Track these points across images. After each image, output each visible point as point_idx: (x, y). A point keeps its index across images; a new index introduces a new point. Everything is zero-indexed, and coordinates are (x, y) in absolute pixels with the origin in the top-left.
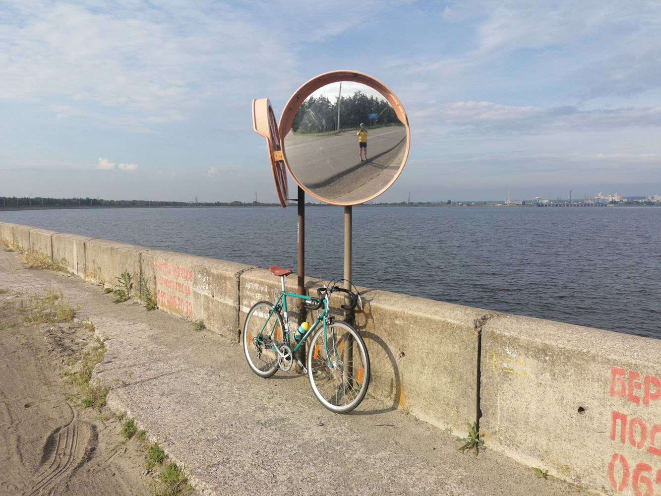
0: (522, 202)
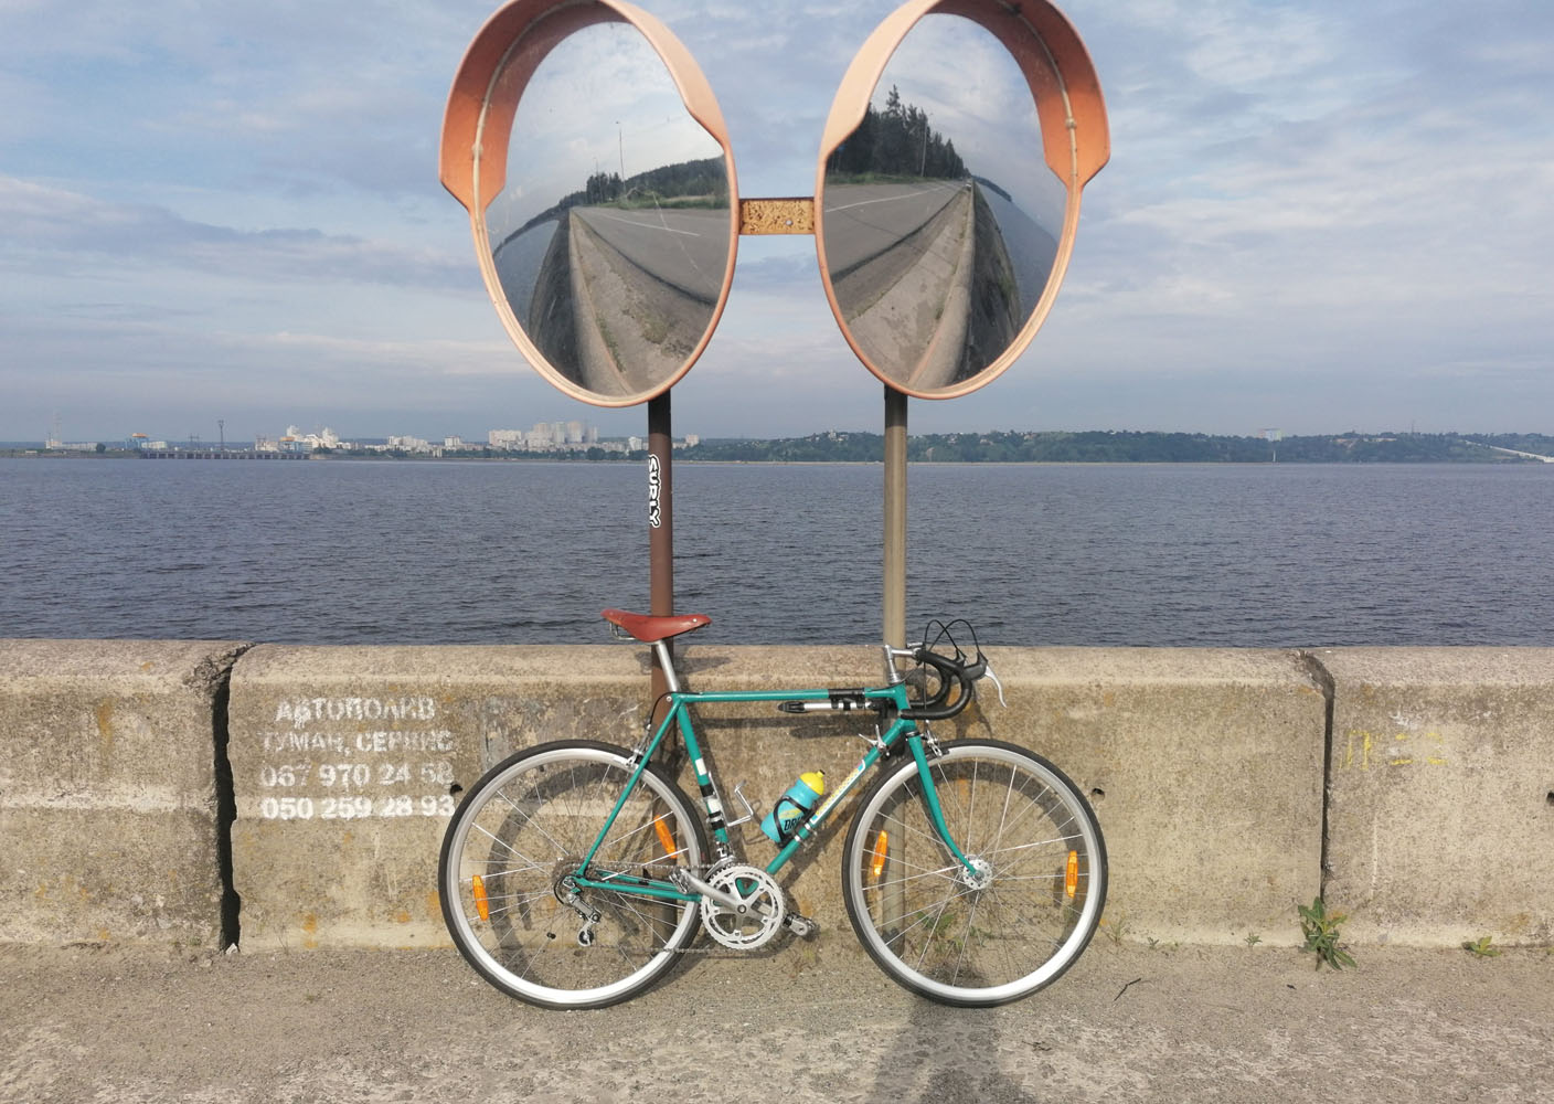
0: (95, 445)
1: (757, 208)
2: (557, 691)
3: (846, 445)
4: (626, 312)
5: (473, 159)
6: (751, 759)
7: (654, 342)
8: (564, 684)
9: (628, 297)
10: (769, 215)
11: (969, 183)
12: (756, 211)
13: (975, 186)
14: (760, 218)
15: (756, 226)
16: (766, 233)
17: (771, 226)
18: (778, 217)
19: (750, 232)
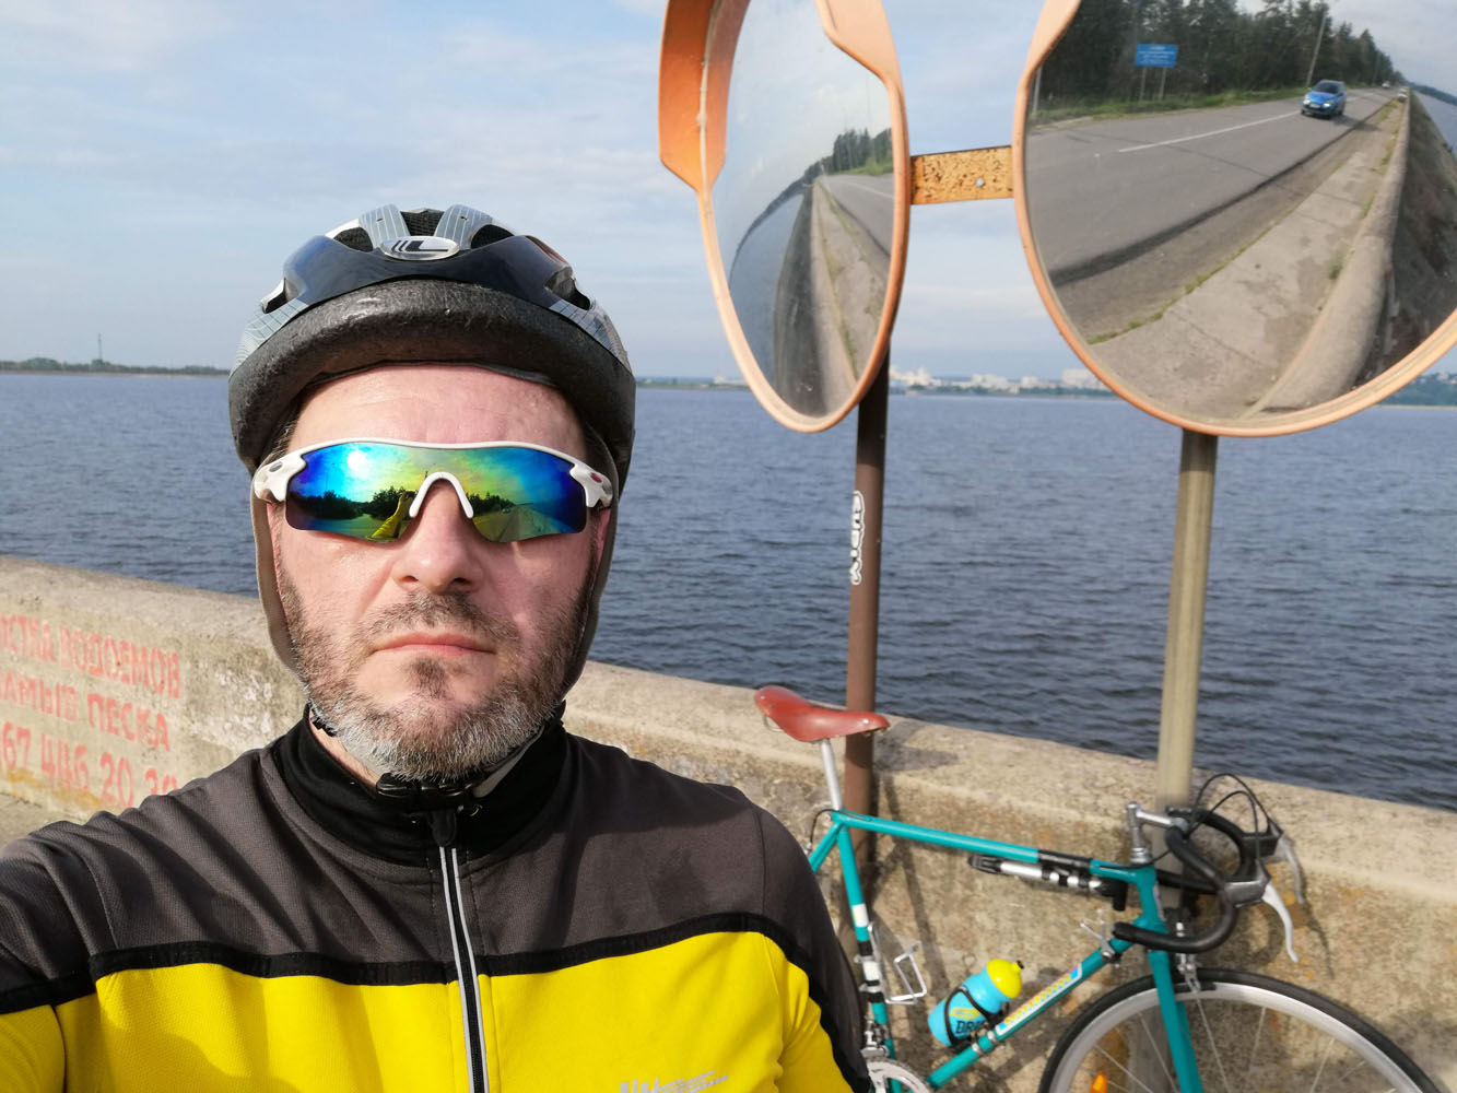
1: (935, 165)
2: (747, 762)
5: (699, 131)
6: (966, 900)
8: (755, 757)
10: (951, 174)
11: (1402, 92)
12: (934, 169)
13: (1412, 97)
14: (940, 179)
15: (933, 192)
16: (947, 201)
17: (954, 190)
18: (965, 176)
19: (924, 200)
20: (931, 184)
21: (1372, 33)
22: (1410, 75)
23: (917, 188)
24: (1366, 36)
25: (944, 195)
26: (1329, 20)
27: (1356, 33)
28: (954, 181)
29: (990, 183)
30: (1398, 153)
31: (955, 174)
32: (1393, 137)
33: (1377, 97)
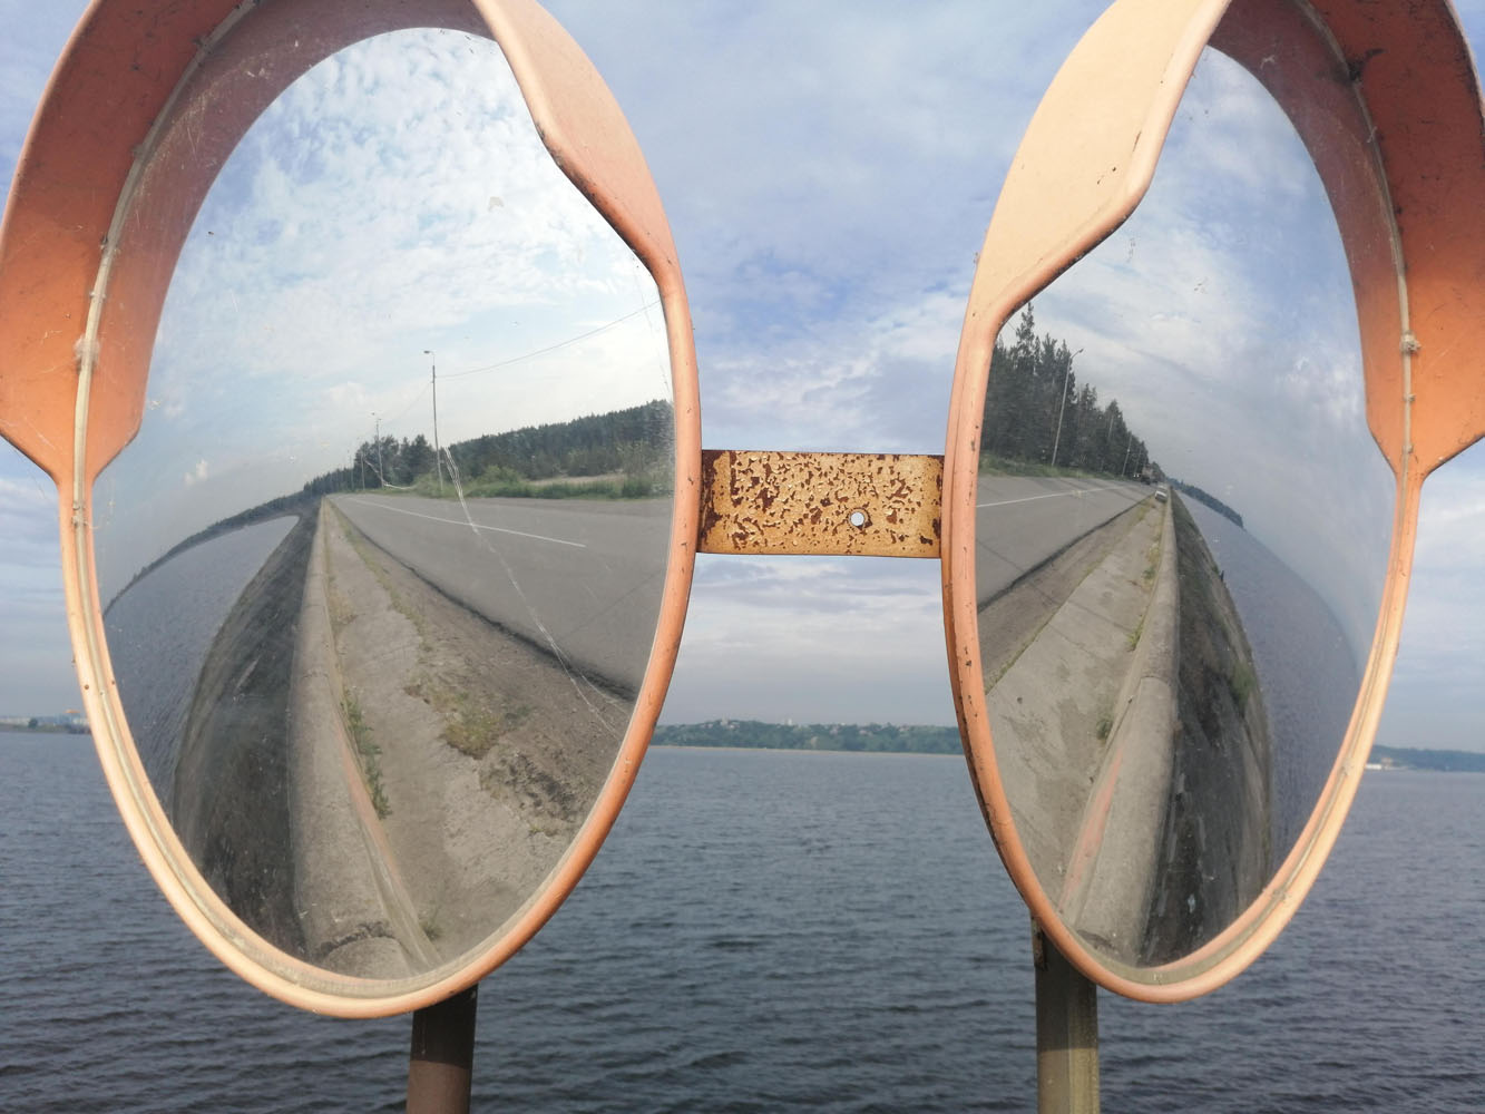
0: (29, 720)
1: (759, 472)
3: (737, 732)
4: (413, 691)
5: (78, 370)
7: (465, 752)
9: (422, 661)
10: (794, 494)
11: (1162, 489)
12: (755, 481)
13: (1174, 496)
14: (768, 502)
15: (750, 528)
16: (783, 550)
17: (800, 528)
18: (826, 502)
19: (729, 544)
20: (746, 511)
21: (1121, 407)
22: (1168, 470)
23: (713, 517)
24: (1113, 408)
25: (775, 536)
26: (1072, 378)
27: (1102, 404)
28: (799, 510)
29: (881, 523)
30: (1166, 566)
31: (805, 498)
32: (1155, 545)
33: (1128, 492)
